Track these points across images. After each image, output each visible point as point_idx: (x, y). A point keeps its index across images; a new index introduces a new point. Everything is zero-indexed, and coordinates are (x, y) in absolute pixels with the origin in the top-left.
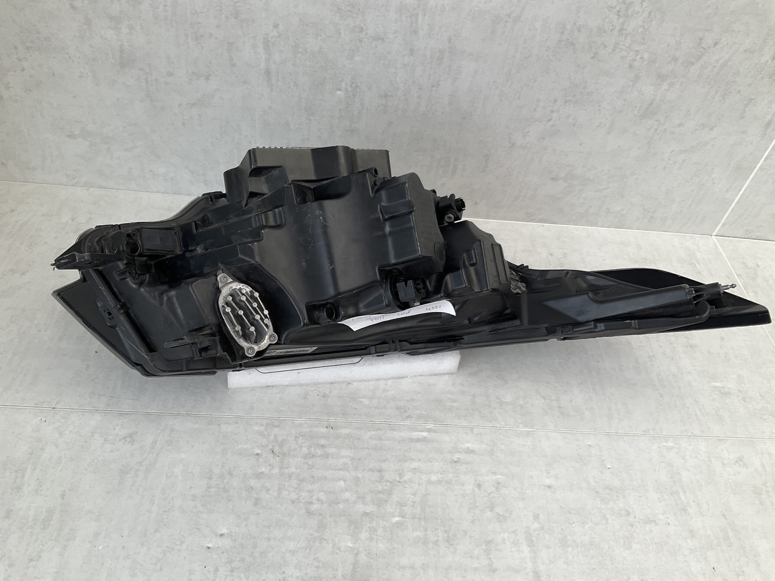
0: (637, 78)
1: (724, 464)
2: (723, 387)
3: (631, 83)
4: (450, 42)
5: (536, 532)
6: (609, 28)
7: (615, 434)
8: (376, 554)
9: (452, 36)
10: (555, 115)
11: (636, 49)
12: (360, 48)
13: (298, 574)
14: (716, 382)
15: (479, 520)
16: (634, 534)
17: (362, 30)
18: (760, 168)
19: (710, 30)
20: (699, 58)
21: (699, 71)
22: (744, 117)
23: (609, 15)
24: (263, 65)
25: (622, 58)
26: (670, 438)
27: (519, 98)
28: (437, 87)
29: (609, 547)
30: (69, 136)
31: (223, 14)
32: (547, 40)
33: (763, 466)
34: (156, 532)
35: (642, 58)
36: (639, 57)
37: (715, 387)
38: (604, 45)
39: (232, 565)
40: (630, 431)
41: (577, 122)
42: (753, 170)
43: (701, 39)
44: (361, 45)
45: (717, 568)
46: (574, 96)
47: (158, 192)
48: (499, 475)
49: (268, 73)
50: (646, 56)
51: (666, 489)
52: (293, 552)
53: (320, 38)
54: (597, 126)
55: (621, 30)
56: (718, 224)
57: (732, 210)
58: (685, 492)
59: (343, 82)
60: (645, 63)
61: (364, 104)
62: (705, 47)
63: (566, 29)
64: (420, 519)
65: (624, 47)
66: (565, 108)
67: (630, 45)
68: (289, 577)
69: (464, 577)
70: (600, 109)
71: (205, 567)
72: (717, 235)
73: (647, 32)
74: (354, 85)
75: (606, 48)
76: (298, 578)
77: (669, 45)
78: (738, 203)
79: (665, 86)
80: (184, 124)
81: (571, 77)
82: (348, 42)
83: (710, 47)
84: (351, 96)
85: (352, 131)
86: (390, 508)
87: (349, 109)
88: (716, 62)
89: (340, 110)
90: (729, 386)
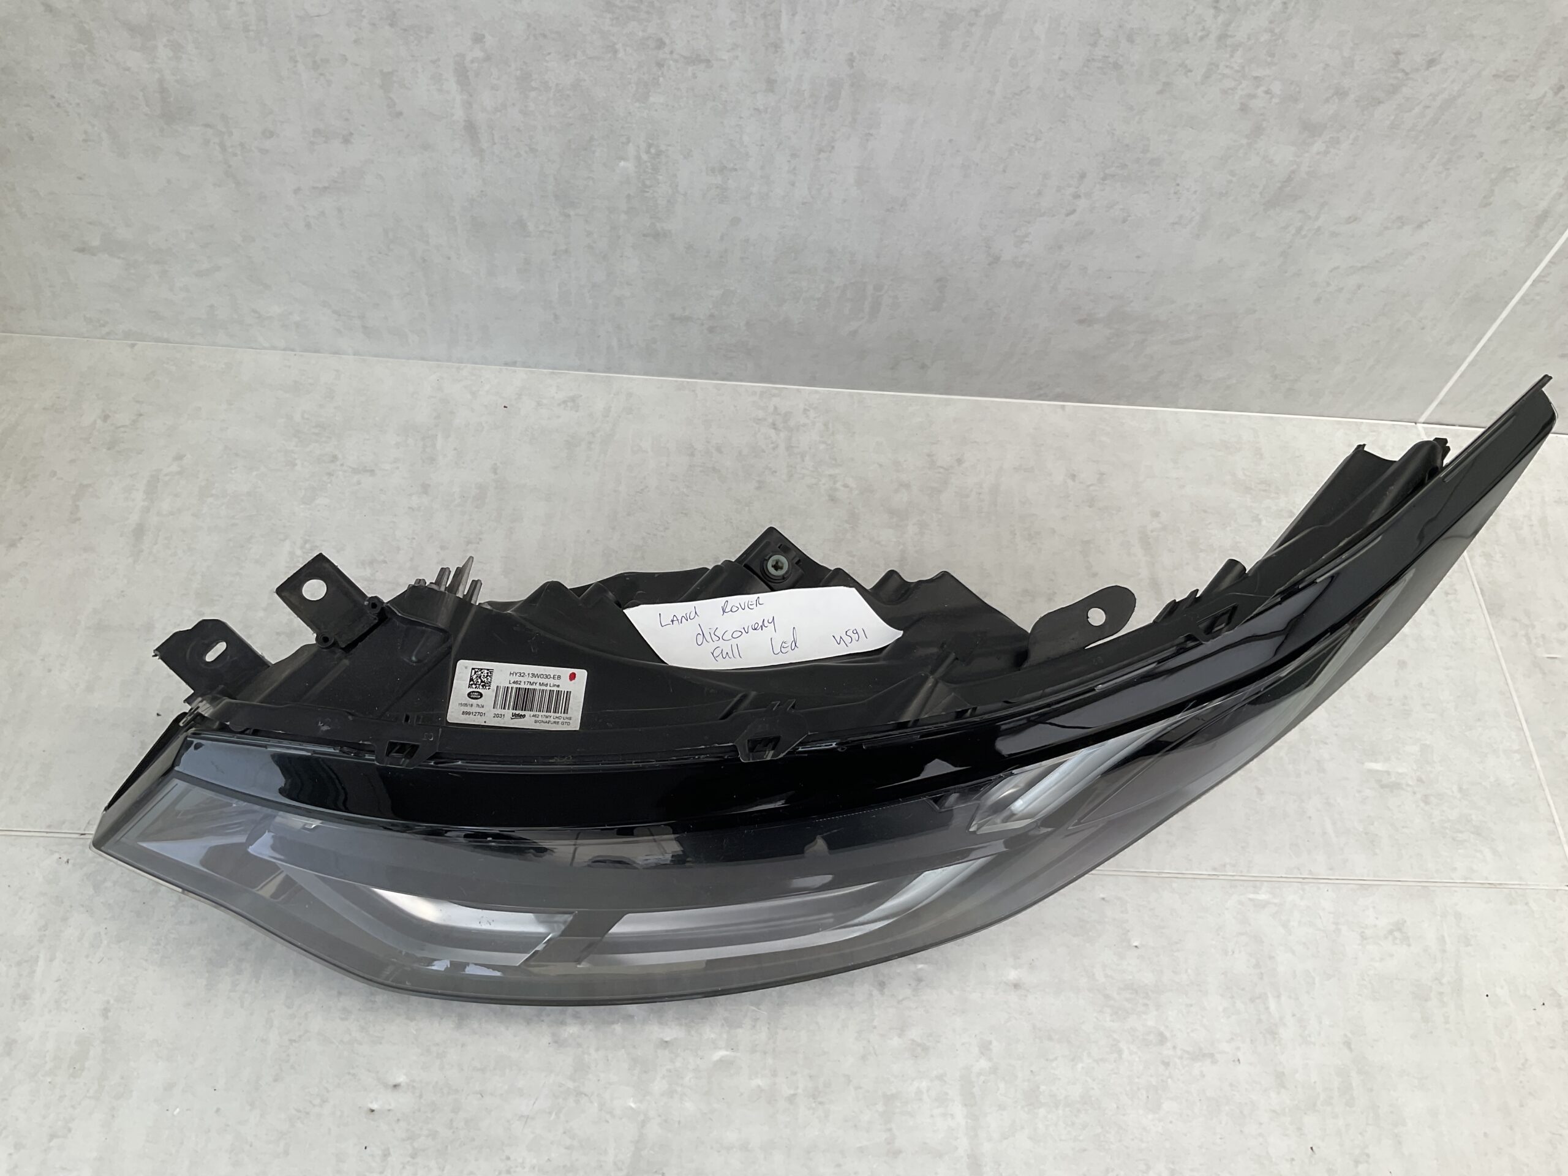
0: (1258, 131)
1: (1363, 937)
2: (1388, 773)
3: (1244, 141)
4: (852, 67)
5: (982, 1078)
6: (1196, 34)
7: (1157, 876)
8: (679, 1122)
9: (855, 54)
10: (1082, 204)
11: (1255, 74)
12: (661, 79)
13: (535, 1161)
14: (1376, 761)
15: (875, 1054)
16: (1169, 1080)
17: (661, 44)
18: (1522, 298)
19: (1417, 36)
20: (1394, 90)
21: (1392, 118)
22: (1490, 204)
23: (1194, 7)
24: (459, 114)
25: (1225, 92)
26: (1265, 883)
27: (1004, 171)
28: (830, 152)
29: (1118, 1107)
30: (82, 250)
31: (364, 17)
32: (1060, 58)
33: (1442, 940)
34: (276, 1080)
35: (1268, 92)
36: (1263, 88)
37: (1370, 771)
38: (1186, 66)
39: (416, 1145)
40: (1187, 870)
41: (1130, 216)
42: (1507, 303)
43: (1397, 54)
44: (662, 73)
45: (1319, 1148)
46: (1124, 166)
47: (274, 348)
48: (922, 963)
49: (471, 128)
50: (1277, 88)
51: (1243, 989)
52: (526, 1119)
53: (573, 61)
54: (1174, 224)
55: (1222, 37)
56: (1432, 401)
57: (1462, 376)
58: (1279, 997)
59: (631, 144)
60: (1275, 100)
61: (677, 186)
62: (1408, 70)
63: (1101, 36)
64: (765, 1053)
65: (1227, 71)
66: (1103, 190)
67: (1243, 67)
68: (517, 1167)
69: (839, 1166)
70: (1178, 191)
71: (366, 1148)
72: (1427, 421)
73: (1280, 41)
74: (653, 151)
75: (1189, 74)
76: (534, 1168)
77: (1327, 65)
78: (1471, 364)
79: (1318, 146)
80: (308, 226)
81: (1115, 130)
82: (634, 67)
83: (1417, 70)
84: (650, 171)
85: (658, 236)
86: (710, 1032)
87: (647, 195)
88: (1431, 98)
89: (629, 196)
90: (1400, 771)
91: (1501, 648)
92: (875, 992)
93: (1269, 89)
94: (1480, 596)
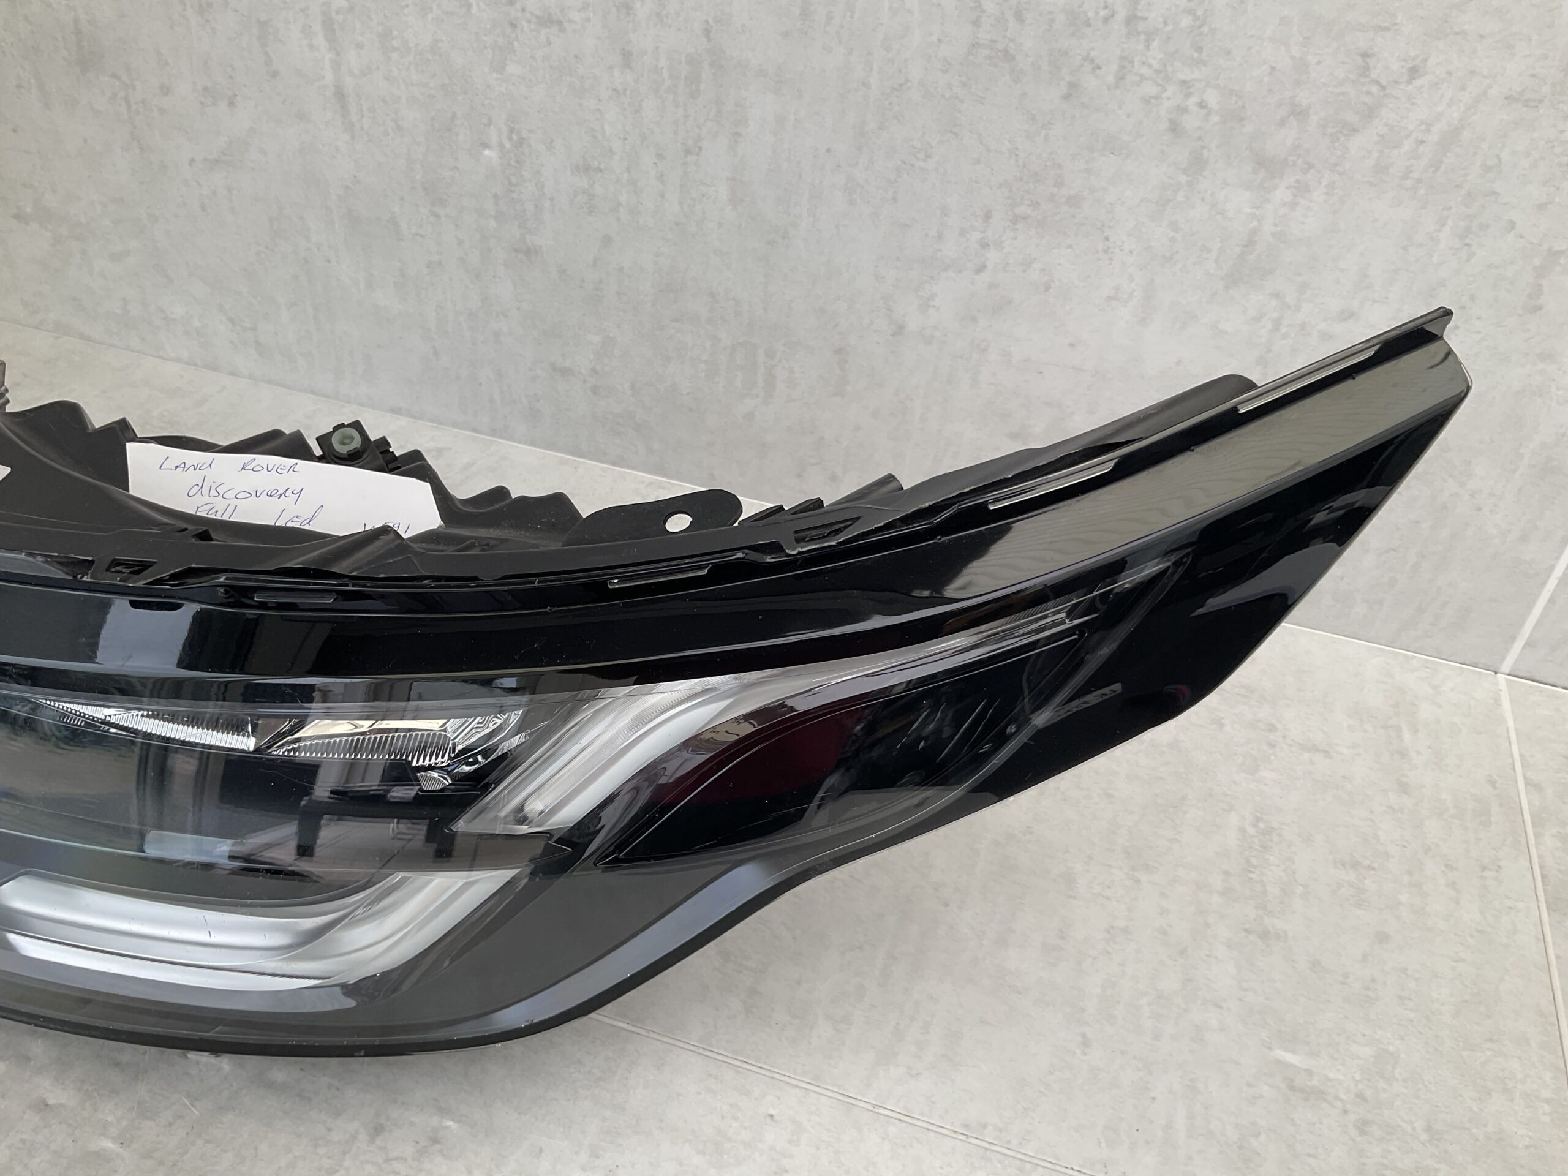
0: (1197, 164)
2: (1309, 1072)
3: (1183, 179)
4: (709, 39)
6: (1097, 13)
7: (871, 1108)
9: (711, 21)
10: (993, 257)
11: (1181, 76)
12: (516, 43)
14: (1293, 1052)
19: (1387, 29)
20: (1370, 113)
21: (1376, 155)
22: (1540, 308)
24: (329, 77)
25: (1146, 101)
26: (1040, 1170)
27: (895, 199)
28: (698, 154)
32: (940, 41)
35: (1202, 105)
36: (1193, 100)
37: (1279, 1062)
38: (1092, 61)
40: (922, 1114)
41: (1053, 281)
43: (1365, 55)
44: (517, 36)
46: (1035, 205)
49: (340, 95)
50: (1212, 98)
53: (430, 16)
54: (1110, 298)
55: (1131, 20)
56: (1513, 639)
57: (1551, 601)
59: (492, 127)
60: (1215, 118)
61: (542, 187)
62: (1384, 82)
63: (984, 12)
64: (160, 1164)
65: (1145, 71)
66: (1015, 238)
67: (1165, 65)
70: (1109, 248)
72: (1513, 673)
73: (1205, 29)
74: (515, 137)
75: (1098, 71)
77: (1273, 68)
79: (1281, 194)
80: (203, 207)
81: (1017, 149)
82: (488, 26)
83: (1396, 82)
84: (514, 164)
85: (529, 252)
87: (514, 195)
88: (1423, 127)
89: (495, 196)
91: (1558, 957)
93: (1203, 101)
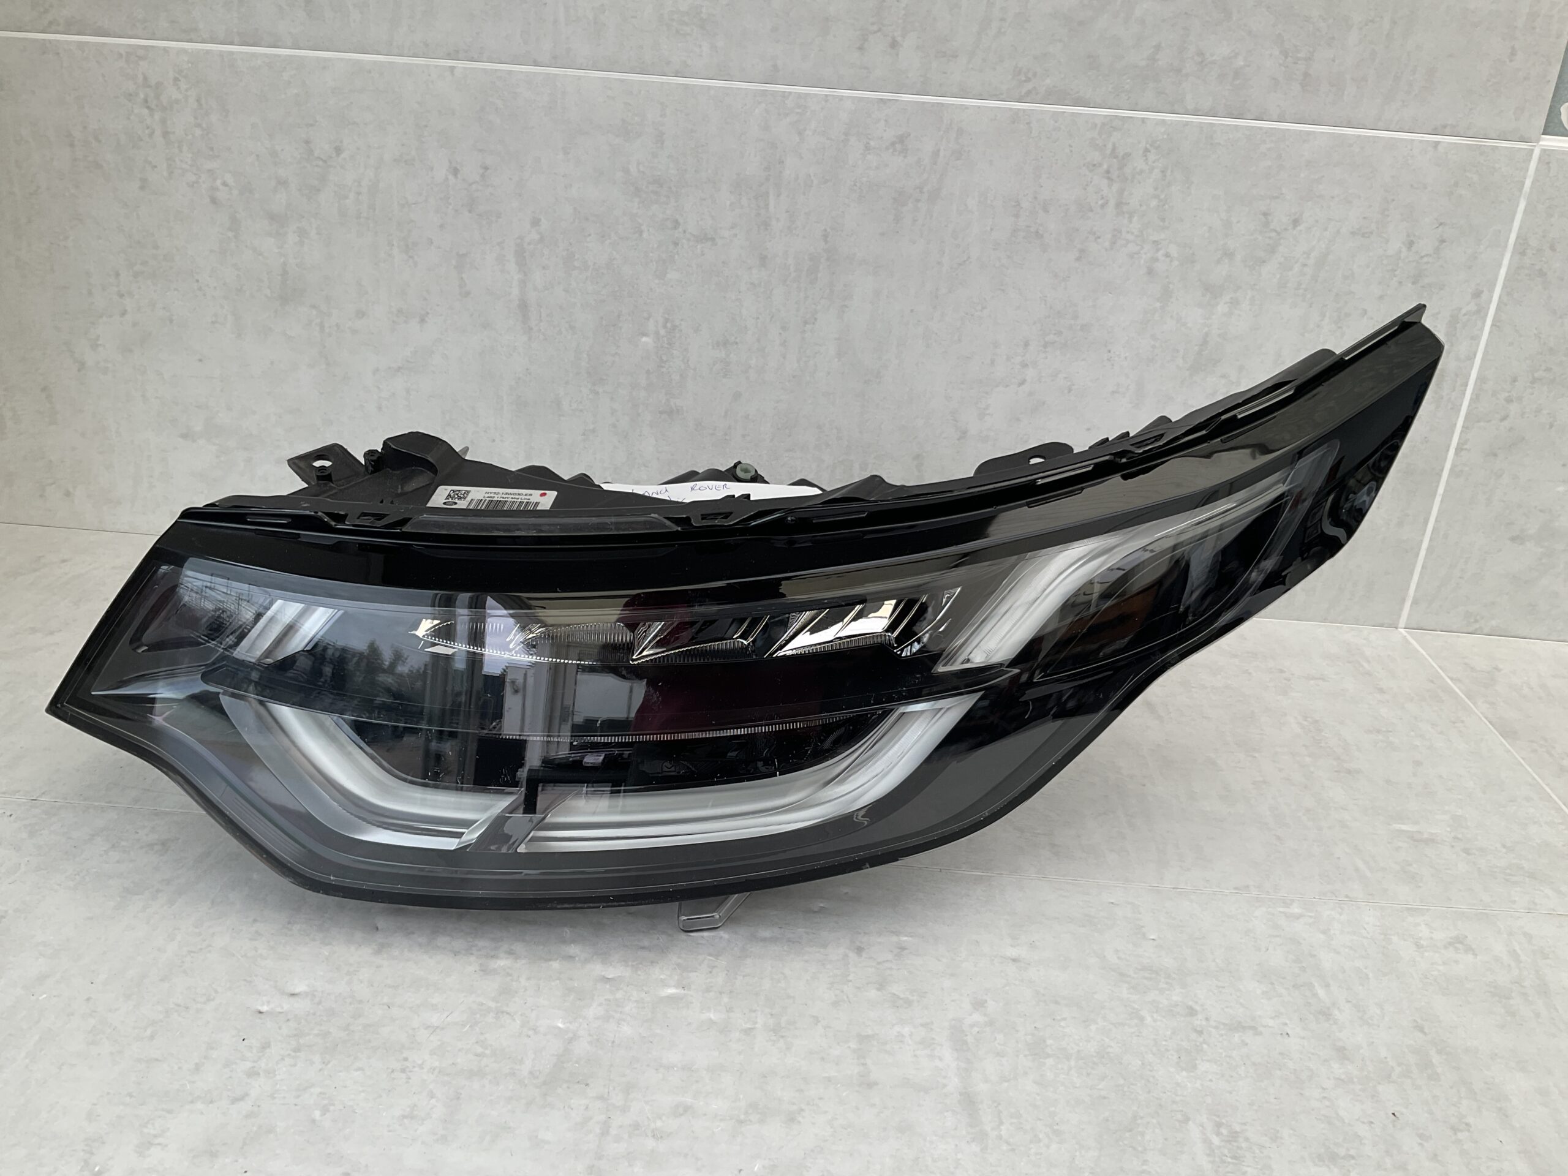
0: (1167, 293)
1: (1418, 946)
2: (1419, 832)
3: (1158, 305)
4: (826, 242)
5: (976, 1029)
7: (1172, 890)
8: (613, 1042)
9: (828, 230)
10: (1030, 373)
11: (1153, 238)
12: (676, 256)
13: (437, 1064)
14: (1404, 824)
15: (849, 1002)
16: (1205, 1046)
17: (676, 224)
18: (1452, 470)
19: (1277, 198)
20: (1272, 250)
21: (1278, 276)
23: (1092, 178)
24: (515, 292)
25: (1131, 256)
27: (960, 340)
28: (814, 323)
29: (1143, 1064)
30: (185, 436)
31: (450, 204)
32: (992, 230)
33: (1514, 954)
34: (162, 980)
35: (1167, 255)
36: (1161, 252)
37: (1399, 830)
38: (1095, 233)
39: (301, 1041)
41: (1074, 385)
42: (1440, 475)
43: (1265, 214)
44: (677, 251)
45: (1402, 1114)
46: (1060, 333)
48: (906, 936)
49: (523, 306)
50: (1173, 250)
51: (1284, 978)
52: (435, 1029)
53: (607, 242)
54: (1113, 392)
55: (1119, 205)
56: (1404, 599)
57: (1423, 567)
58: (1328, 986)
59: (651, 319)
60: (1176, 263)
61: (688, 361)
62: (1278, 229)
63: (1021, 207)
64: (721, 993)
65: (1130, 237)
66: (1046, 358)
67: (1142, 232)
68: (414, 1067)
69: (801, 1091)
70: (1111, 357)
71: (243, 1040)
72: (1408, 626)
73: (1167, 206)
74: (669, 325)
75: (1099, 240)
76: (434, 1070)
77: (1210, 228)
78: (1430, 550)
79: (1222, 308)
80: (380, 408)
81: (1046, 297)
82: (656, 246)
83: (1286, 229)
84: (666, 346)
85: (671, 413)
86: (658, 973)
87: (664, 370)
88: (1305, 256)
89: (648, 372)
90: (1433, 832)
91: (1523, 758)
92: (852, 955)
93: (1168, 253)
94: (1491, 726)
